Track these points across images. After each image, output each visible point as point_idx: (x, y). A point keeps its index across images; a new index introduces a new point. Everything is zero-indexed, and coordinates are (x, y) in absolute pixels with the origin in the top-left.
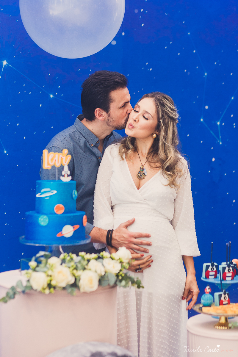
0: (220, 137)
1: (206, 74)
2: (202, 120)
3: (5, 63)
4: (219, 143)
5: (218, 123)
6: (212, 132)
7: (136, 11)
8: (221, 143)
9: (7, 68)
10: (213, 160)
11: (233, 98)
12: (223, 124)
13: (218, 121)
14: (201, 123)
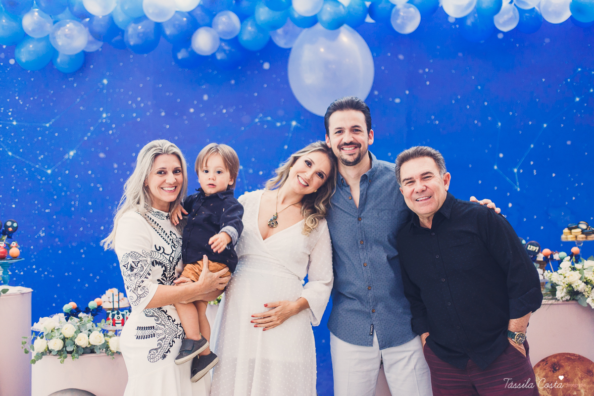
0: (518, 184)
1: (500, 124)
2: (496, 167)
3: (294, 123)
4: (516, 190)
5: (515, 170)
6: (508, 179)
7: (421, 71)
8: (519, 189)
9: (296, 128)
10: (510, 205)
11: (532, 146)
12: (521, 171)
13: (515, 167)
14: (495, 170)
